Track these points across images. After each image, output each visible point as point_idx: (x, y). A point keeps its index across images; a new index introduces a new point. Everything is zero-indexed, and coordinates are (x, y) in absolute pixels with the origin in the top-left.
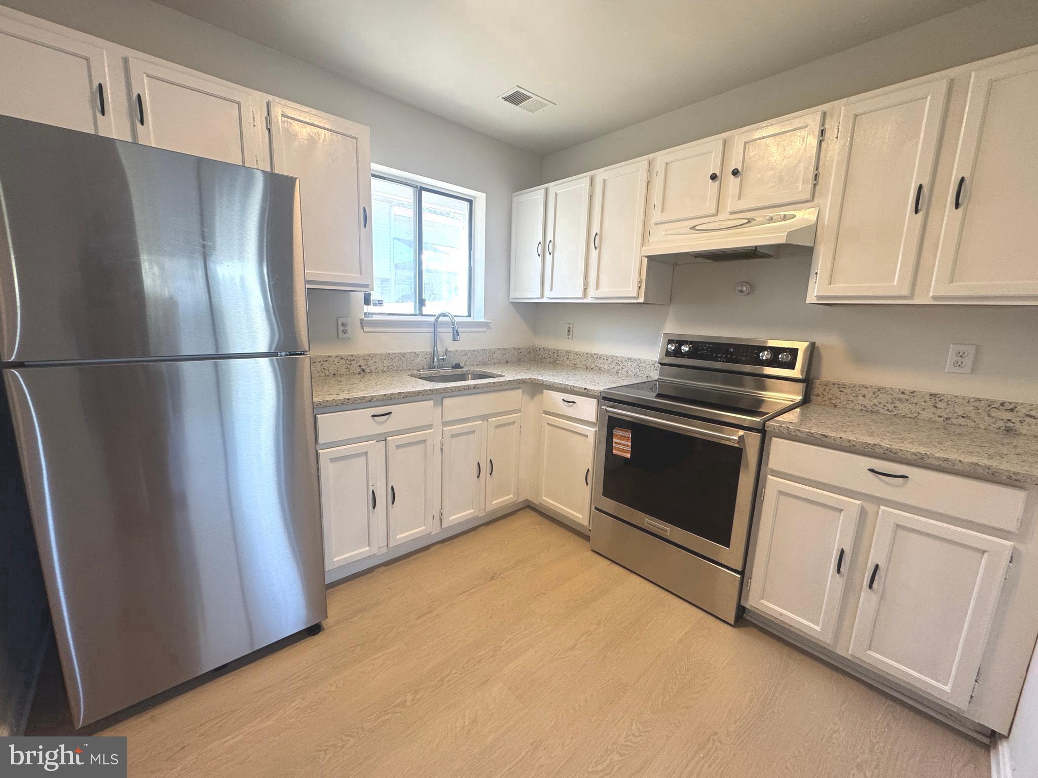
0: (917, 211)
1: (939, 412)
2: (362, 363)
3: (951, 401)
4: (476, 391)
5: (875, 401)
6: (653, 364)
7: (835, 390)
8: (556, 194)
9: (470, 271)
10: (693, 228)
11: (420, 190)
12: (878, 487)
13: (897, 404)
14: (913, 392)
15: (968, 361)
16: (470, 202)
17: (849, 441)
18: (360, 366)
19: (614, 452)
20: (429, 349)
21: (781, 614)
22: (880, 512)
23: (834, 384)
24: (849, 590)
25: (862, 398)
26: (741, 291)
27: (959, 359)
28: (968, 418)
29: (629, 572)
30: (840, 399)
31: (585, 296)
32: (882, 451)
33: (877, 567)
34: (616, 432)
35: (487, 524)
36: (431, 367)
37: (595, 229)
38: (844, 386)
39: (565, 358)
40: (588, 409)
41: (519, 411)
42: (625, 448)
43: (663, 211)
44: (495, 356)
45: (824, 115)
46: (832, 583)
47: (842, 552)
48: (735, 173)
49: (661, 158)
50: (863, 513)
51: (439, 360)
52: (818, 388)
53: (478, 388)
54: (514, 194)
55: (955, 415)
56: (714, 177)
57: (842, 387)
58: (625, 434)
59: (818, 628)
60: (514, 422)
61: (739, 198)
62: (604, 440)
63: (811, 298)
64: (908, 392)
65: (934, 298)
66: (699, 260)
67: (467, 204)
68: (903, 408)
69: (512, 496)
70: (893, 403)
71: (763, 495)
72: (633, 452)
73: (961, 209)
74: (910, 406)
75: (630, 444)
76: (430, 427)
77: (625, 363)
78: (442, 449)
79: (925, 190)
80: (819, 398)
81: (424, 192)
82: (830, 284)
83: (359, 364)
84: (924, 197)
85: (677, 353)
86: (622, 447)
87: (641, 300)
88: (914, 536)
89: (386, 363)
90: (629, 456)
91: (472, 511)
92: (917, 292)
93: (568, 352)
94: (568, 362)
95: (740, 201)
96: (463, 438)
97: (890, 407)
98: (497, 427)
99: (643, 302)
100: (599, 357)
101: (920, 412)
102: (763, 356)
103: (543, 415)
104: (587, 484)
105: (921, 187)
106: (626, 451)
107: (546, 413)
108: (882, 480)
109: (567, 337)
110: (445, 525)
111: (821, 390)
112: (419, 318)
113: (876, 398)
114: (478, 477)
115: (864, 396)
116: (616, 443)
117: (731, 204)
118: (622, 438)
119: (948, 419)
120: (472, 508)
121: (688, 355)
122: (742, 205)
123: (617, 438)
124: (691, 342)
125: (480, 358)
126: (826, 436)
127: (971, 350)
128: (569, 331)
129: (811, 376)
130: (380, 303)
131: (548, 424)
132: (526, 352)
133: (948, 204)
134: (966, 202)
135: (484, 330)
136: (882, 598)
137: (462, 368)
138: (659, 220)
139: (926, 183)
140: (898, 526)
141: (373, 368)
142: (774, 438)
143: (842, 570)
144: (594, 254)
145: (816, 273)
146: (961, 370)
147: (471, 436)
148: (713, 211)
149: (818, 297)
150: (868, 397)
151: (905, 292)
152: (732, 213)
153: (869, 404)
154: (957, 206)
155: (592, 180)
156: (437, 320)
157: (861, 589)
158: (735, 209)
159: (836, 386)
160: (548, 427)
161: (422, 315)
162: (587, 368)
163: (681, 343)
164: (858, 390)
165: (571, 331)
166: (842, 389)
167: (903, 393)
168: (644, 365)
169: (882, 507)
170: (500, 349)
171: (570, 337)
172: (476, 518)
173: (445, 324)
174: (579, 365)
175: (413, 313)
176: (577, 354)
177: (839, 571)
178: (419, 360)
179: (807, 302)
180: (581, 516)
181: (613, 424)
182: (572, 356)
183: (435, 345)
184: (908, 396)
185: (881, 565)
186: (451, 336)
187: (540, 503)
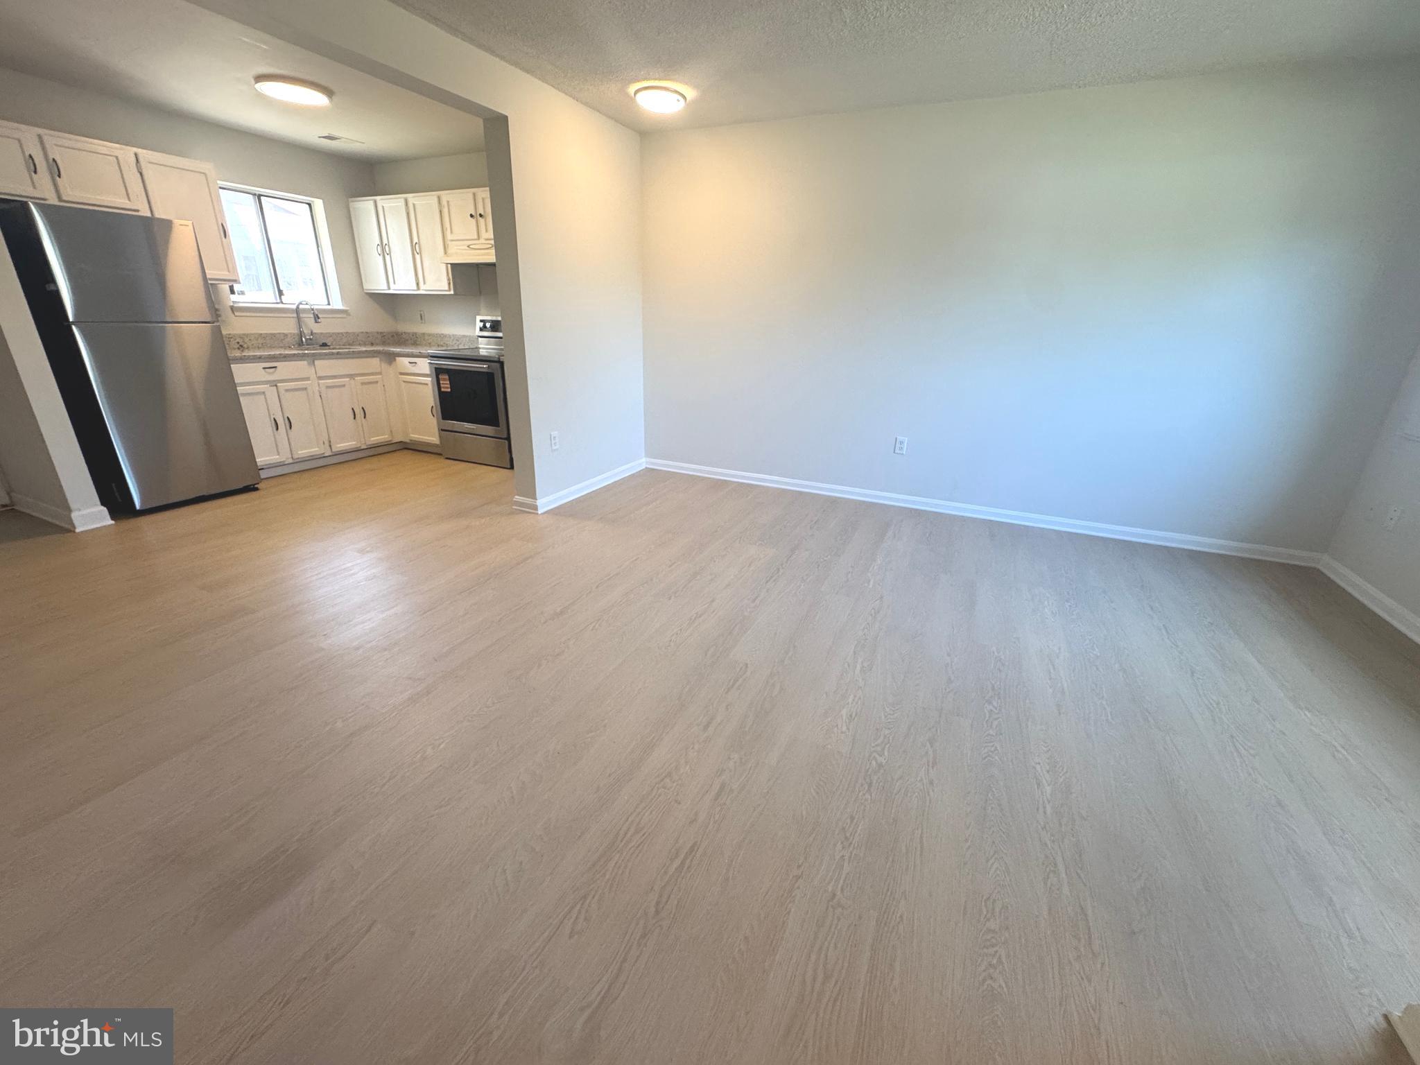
2: (241, 341)
4: (338, 356)
8: (383, 207)
9: (321, 265)
10: (469, 247)
11: (259, 196)
16: (309, 205)
18: (238, 343)
19: (443, 390)
20: (296, 331)
31: (420, 289)
34: (440, 377)
36: (300, 344)
37: (415, 239)
39: (422, 339)
40: (424, 366)
41: (380, 373)
42: (447, 386)
43: (451, 232)
48: (481, 216)
49: (444, 196)
51: (306, 340)
53: (340, 354)
54: (350, 199)
56: (473, 216)
58: (445, 377)
60: (379, 381)
62: (436, 383)
67: (307, 206)
69: (386, 436)
72: (451, 388)
75: (449, 383)
76: (308, 379)
78: (320, 396)
81: (262, 197)
83: (237, 341)
85: (485, 328)
86: (445, 386)
87: (452, 292)
89: (260, 341)
90: (449, 390)
93: (424, 334)
94: (425, 342)
96: (337, 390)
98: (363, 384)
99: (454, 293)
100: (445, 336)
103: (399, 375)
104: (433, 414)
106: (447, 388)
107: (401, 374)
109: (420, 322)
110: (335, 450)
112: (280, 306)
114: (355, 418)
116: (442, 384)
117: (483, 233)
118: (444, 380)
120: (355, 441)
121: (490, 330)
123: (442, 380)
125: (345, 340)
130: (242, 293)
131: (403, 380)
132: (389, 336)
135: (345, 316)
137: (329, 346)
138: (452, 238)
141: (250, 344)
144: (418, 257)
147: (343, 389)
148: (477, 237)
152: (485, 240)
155: (405, 201)
156: (298, 307)
158: (485, 238)
160: (403, 384)
161: (282, 303)
162: (438, 345)
163: (485, 322)
165: (423, 317)
168: (473, 340)
171: (423, 322)
173: (305, 311)
174: (433, 344)
175: (275, 302)
176: (429, 335)
178: (289, 339)
180: (435, 439)
181: (439, 371)
182: (426, 338)
183: (300, 327)
186: (313, 320)
187: (411, 440)
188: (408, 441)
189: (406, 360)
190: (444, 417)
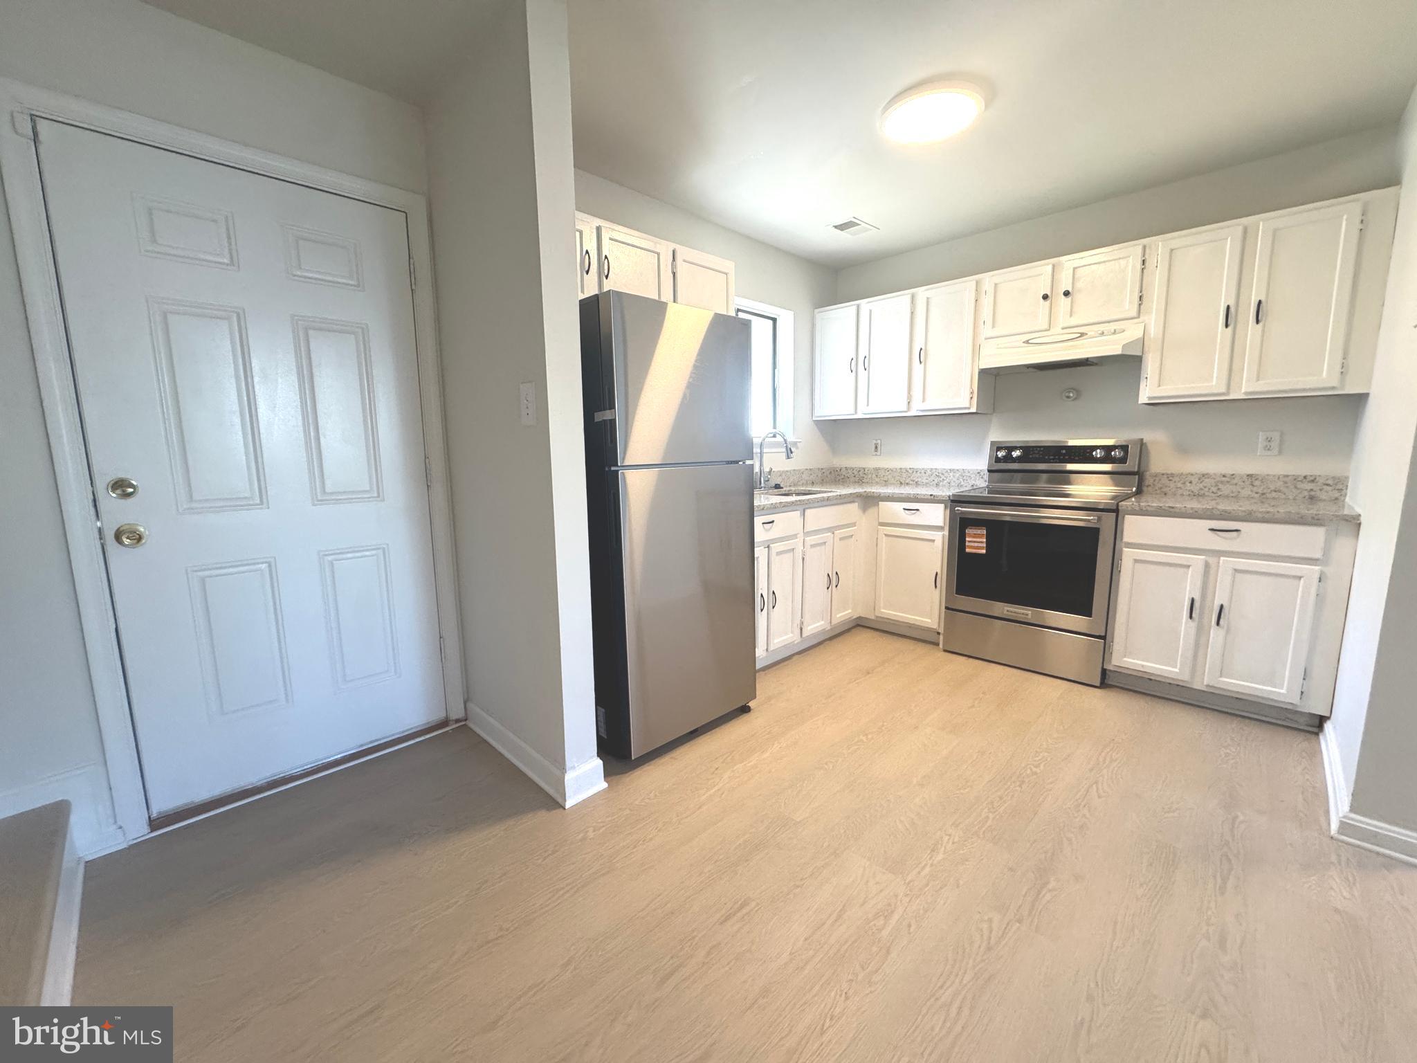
0: (1227, 326)
1: (1255, 489)
3: (1263, 479)
4: (826, 503)
5: (1201, 486)
6: (979, 473)
7: (1165, 480)
10: (1027, 342)
12: (1218, 542)
13: (1220, 486)
14: (1233, 475)
15: (1275, 444)
16: (774, 320)
17: (1192, 509)
19: (968, 550)
21: (1143, 666)
22: (1221, 562)
23: (1163, 474)
24: (1201, 631)
25: (1189, 484)
26: (1068, 397)
27: (1268, 444)
28: (1280, 491)
29: (986, 663)
30: (1169, 487)
31: (909, 409)
32: (1218, 513)
33: (1222, 607)
34: (967, 531)
35: (831, 639)
37: (919, 343)
38: (1172, 475)
39: (874, 476)
40: (936, 515)
41: (855, 524)
42: (980, 545)
43: (993, 327)
44: (804, 476)
45: (1144, 247)
46: (1185, 627)
47: (1193, 600)
48: (1067, 294)
49: (989, 279)
50: (1207, 565)
51: (765, 480)
52: (1149, 480)
53: (829, 500)
54: (816, 310)
55: (1269, 491)
56: (1045, 297)
57: (1170, 476)
58: (979, 532)
59: (1177, 670)
60: (852, 536)
61: (1071, 316)
62: (954, 540)
63: (1143, 398)
64: (1228, 476)
65: (1246, 393)
66: (1030, 369)
67: (771, 322)
68: (1226, 490)
69: (850, 611)
70: (1216, 485)
71: (1119, 566)
72: (988, 548)
73: (1261, 324)
74: (1231, 487)
75: (985, 540)
76: (796, 535)
77: (946, 475)
78: (803, 559)
79: (1232, 310)
80: (1150, 488)
82: (1159, 386)
84: (1231, 317)
85: (1008, 458)
86: (976, 544)
87: (974, 410)
88: (1248, 576)
90: (984, 552)
91: (823, 622)
92: (1231, 391)
94: (877, 480)
95: (1072, 318)
96: (818, 549)
97: (1214, 489)
98: (841, 539)
99: (975, 411)
100: (916, 471)
101: (1240, 490)
102: (1096, 454)
103: (879, 527)
104: (936, 587)
105: (1228, 307)
106: (981, 548)
107: (883, 524)
108: (1218, 535)
109: (875, 453)
110: (805, 635)
111: (1152, 481)
113: (1201, 482)
114: (828, 588)
115: (1191, 482)
116: (969, 542)
117: (1062, 319)
118: (975, 536)
119: (1263, 494)
120: (823, 620)
121: (1018, 460)
122: (1074, 321)
123: (970, 536)
124: (1021, 448)
126: (1173, 508)
127: (1276, 436)
128: (876, 447)
129: (1142, 469)
131: (886, 535)
132: (828, 472)
133: (1250, 322)
134: (1264, 319)
136: (1228, 631)
137: (782, 488)
138: (989, 335)
139: (1232, 303)
140: (1236, 570)
142: (1126, 516)
143: (1194, 615)
144: (918, 368)
145: (1147, 378)
146: (1269, 453)
147: (823, 548)
148: (1046, 327)
149: (1150, 398)
150: (1194, 482)
151: (1223, 390)
152: (1063, 329)
153: (1195, 488)
154: (1258, 322)
155: (913, 297)
156: (763, 441)
157: (1210, 628)
158: (1066, 325)
159: (1165, 476)
160: (885, 538)
162: (901, 483)
163: (1010, 449)
164: (1185, 478)
165: (879, 447)
166: (1171, 478)
167: (1224, 476)
168: (969, 475)
169: (1222, 558)
170: (807, 469)
171: (878, 453)
172: (824, 631)
174: (892, 481)
176: (887, 470)
177: (1191, 617)
179: (1140, 402)
180: (929, 621)
181: (960, 525)
182: (881, 473)
184: (1229, 478)
185: (1225, 605)
186: (784, 455)
187: (877, 617)
188: (873, 618)
189: (898, 507)
190: (960, 591)
